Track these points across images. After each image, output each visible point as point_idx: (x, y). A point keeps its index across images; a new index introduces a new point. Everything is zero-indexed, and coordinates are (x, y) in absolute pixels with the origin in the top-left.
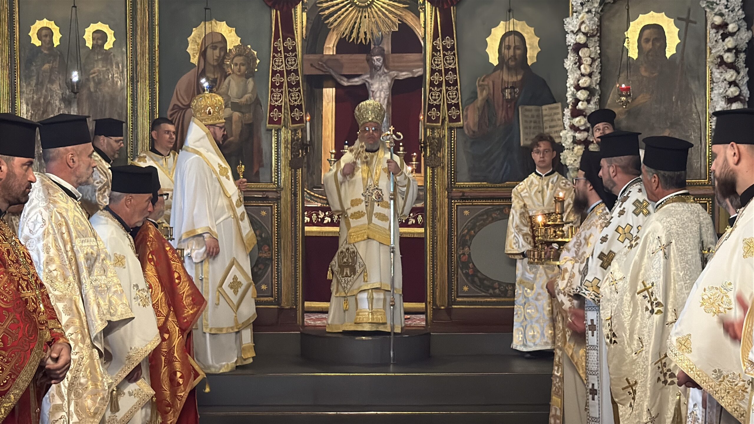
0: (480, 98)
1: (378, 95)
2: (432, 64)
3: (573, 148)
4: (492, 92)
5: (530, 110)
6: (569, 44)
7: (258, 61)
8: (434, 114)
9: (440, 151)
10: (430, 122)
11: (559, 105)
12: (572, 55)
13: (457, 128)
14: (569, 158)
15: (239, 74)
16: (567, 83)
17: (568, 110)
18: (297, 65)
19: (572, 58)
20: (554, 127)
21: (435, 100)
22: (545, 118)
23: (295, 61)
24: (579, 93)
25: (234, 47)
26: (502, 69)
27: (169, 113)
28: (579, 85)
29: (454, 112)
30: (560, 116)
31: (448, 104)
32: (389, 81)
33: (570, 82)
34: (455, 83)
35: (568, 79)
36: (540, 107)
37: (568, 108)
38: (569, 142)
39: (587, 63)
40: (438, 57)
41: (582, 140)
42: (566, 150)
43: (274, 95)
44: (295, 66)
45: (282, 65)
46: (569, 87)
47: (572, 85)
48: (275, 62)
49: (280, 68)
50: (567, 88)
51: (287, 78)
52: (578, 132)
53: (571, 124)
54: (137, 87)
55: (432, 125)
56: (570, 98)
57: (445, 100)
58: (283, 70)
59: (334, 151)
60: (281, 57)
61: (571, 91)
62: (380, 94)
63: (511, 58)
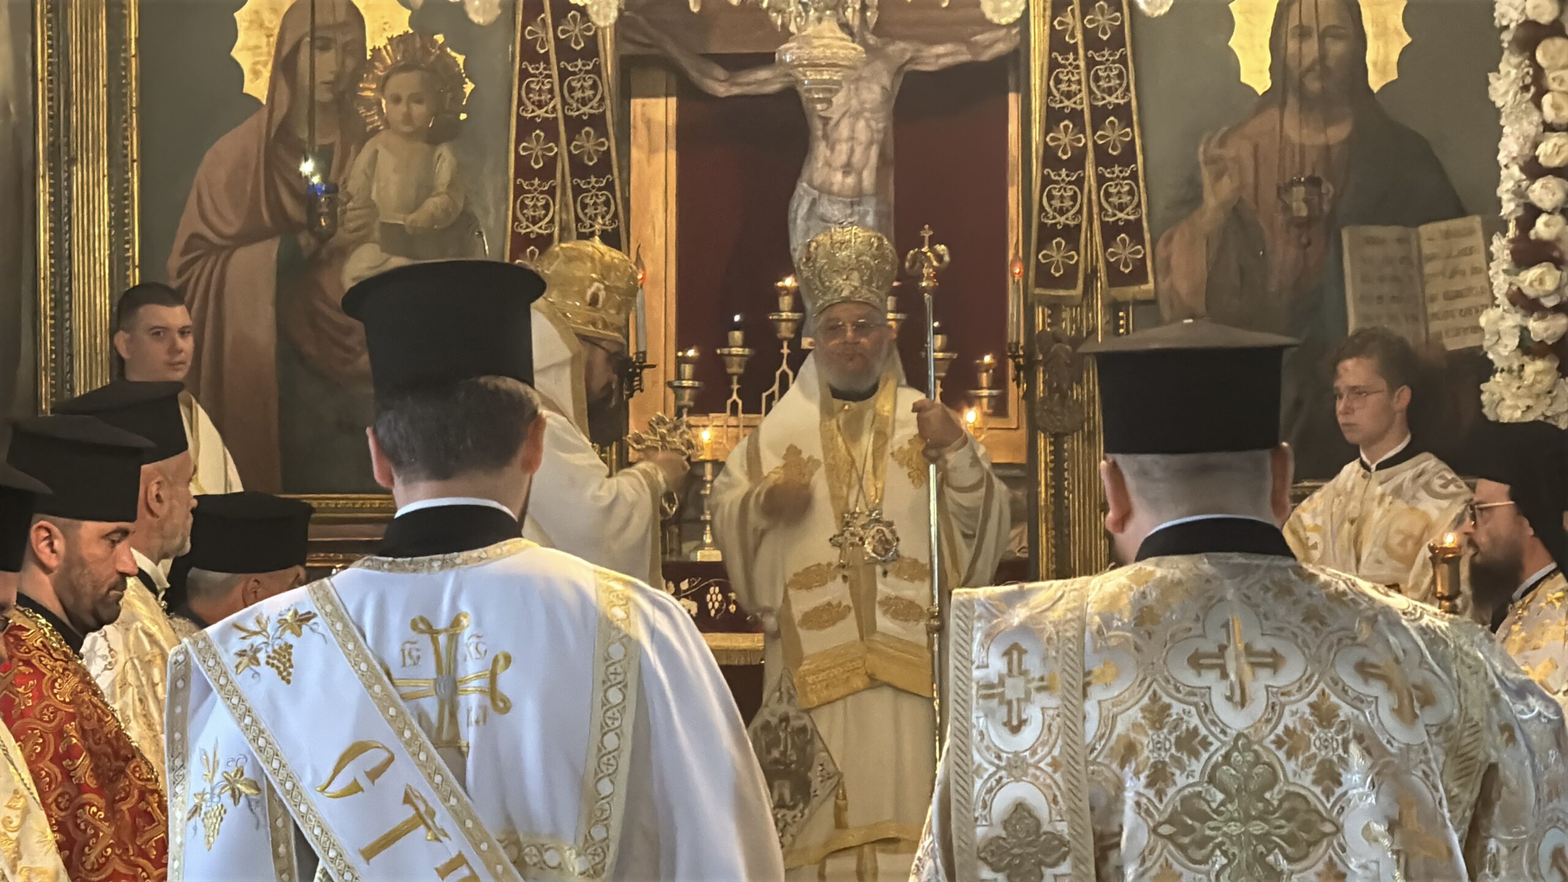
0: (1211, 201)
1: (844, 130)
2: (1050, 93)
3: (1522, 366)
4: (1251, 180)
5: (1381, 242)
6: (1505, 23)
7: (469, 87)
8: (1057, 257)
9: (1080, 382)
10: (1045, 287)
11: (1476, 221)
12: (1515, 60)
13: (1137, 303)
14: (1508, 402)
15: (407, 129)
16: (1497, 151)
17: (1504, 242)
18: (602, 99)
19: (1513, 72)
20: (1459, 295)
21: (1062, 212)
22: (1429, 268)
23: (594, 87)
24: (1538, 185)
25: (390, 40)
26: (1283, 106)
27: (175, 262)
28: (1536, 158)
29: (1124, 250)
30: (1480, 258)
31: (1103, 224)
32: (886, 81)
33: (1510, 147)
34: (1127, 156)
35: (1504, 140)
36: (1413, 231)
37: (1504, 236)
38: (1506, 346)
39: (1563, 89)
40: (1070, 68)
41: (1550, 343)
42: (1498, 375)
43: (527, 202)
44: (594, 103)
45: (551, 99)
46: (1506, 166)
47: (1514, 158)
48: (529, 90)
49: (546, 112)
50: (1500, 169)
51: (569, 144)
52: (1535, 315)
53: (1514, 288)
54: (69, 179)
55: (1053, 293)
56: (1510, 200)
57: (1095, 210)
58: (556, 119)
59: (691, 353)
60: (549, 76)
61: (1511, 177)
62: (853, 130)
63: (1310, 69)
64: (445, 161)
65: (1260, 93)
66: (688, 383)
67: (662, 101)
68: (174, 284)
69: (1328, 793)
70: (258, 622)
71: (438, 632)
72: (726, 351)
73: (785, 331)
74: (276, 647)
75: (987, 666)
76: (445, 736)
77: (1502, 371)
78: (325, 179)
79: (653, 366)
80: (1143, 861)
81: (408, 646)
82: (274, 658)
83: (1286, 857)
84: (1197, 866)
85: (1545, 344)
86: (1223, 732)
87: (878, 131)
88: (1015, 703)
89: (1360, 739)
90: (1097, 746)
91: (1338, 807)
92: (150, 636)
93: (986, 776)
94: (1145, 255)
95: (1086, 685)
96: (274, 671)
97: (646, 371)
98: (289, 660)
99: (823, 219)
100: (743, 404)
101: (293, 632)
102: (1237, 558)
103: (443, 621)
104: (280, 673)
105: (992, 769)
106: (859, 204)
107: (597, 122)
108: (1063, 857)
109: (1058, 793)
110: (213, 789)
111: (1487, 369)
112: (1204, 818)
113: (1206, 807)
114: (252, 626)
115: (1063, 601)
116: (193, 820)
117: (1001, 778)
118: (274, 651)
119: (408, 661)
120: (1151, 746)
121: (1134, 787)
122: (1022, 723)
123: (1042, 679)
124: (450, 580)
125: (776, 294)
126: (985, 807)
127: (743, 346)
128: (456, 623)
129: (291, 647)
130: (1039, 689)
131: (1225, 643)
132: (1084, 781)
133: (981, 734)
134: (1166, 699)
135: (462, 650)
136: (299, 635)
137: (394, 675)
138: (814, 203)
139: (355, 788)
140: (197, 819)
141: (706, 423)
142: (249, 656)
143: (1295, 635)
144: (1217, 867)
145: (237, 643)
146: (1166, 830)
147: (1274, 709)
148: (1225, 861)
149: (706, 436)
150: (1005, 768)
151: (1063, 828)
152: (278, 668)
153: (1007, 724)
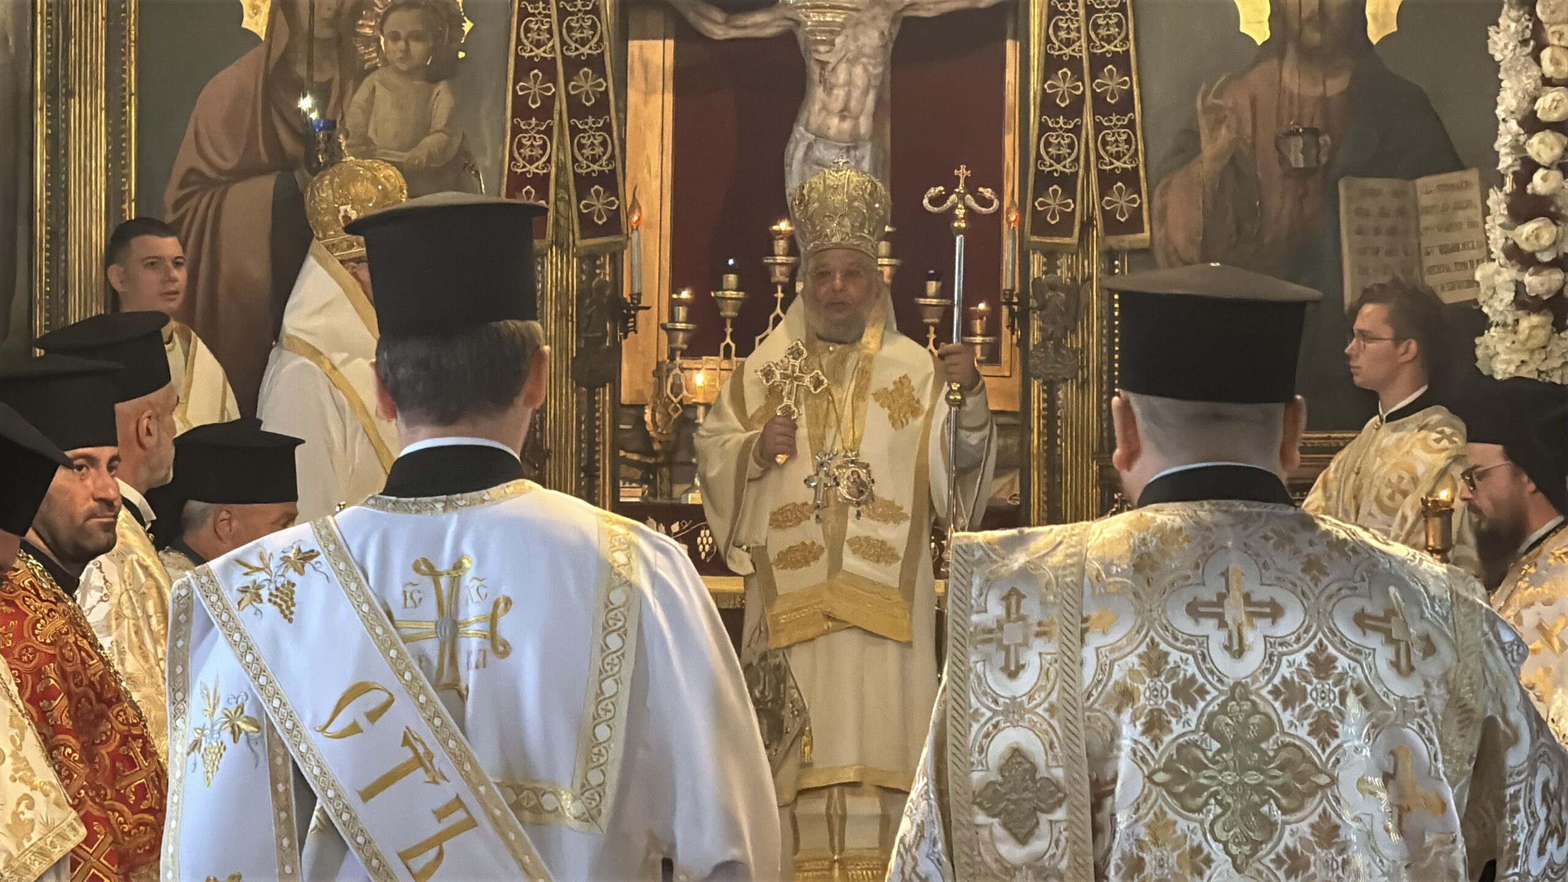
0: (1208, 150)
1: (842, 76)
2: (1048, 40)
3: (1517, 321)
4: (1249, 130)
5: (1375, 193)
7: (468, 26)
8: (1054, 204)
9: (1074, 331)
10: (1039, 234)
11: (1472, 176)
12: (1514, 14)
13: (1132, 252)
14: (1503, 357)
15: (405, 66)
16: (1496, 104)
17: (1501, 196)
18: (601, 40)
19: (1513, 25)
20: (1455, 248)
21: (1059, 159)
22: (1427, 221)
23: (593, 27)
24: (1535, 139)
26: (1282, 56)
27: (171, 194)
28: (1534, 113)
29: (1121, 199)
30: (1476, 214)
31: (1101, 172)
32: (884, 24)
33: (1508, 101)
34: (1125, 105)
35: (1502, 93)
36: (1410, 183)
37: (1501, 191)
38: (1501, 300)
39: (1563, 43)
40: (1069, 16)
41: (1545, 298)
42: (1493, 329)
43: (524, 141)
44: (593, 43)
45: (549, 40)
46: (1504, 120)
47: (1512, 112)
48: (528, 30)
49: (545, 52)
50: (1497, 124)
51: (566, 84)
52: (1531, 270)
53: (1510, 242)
54: (67, 112)
55: (1049, 240)
56: (1507, 154)
57: (1092, 158)
58: (554, 59)
59: (685, 294)
60: (549, 16)
61: (1509, 132)
62: (850, 74)
63: (1309, 19)
64: (443, 98)
65: (1259, 43)
66: (683, 326)
67: (659, 43)
68: (169, 218)
69: (1324, 744)
70: (262, 558)
71: (441, 574)
72: (720, 293)
73: (779, 275)
74: (279, 585)
75: (986, 611)
76: (445, 679)
77: (1497, 325)
78: (322, 115)
79: (648, 308)
80: (1138, 809)
81: (409, 589)
82: (276, 596)
83: (1279, 807)
84: (1191, 815)
85: (1541, 299)
86: (1220, 680)
87: (876, 77)
88: (1012, 648)
89: (1358, 690)
90: (1094, 692)
91: (1333, 759)
92: (145, 568)
93: (983, 720)
94: (1141, 204)
95: (1084, 632)
96: (276, 608)
97: (641, 313)
98: (292, 599)
99: (820, 163)
100: (736, 347)
101: (295, 570)
102: (1240, 506)
103: (444, 563)
104: (282, 611)
105: (989, 714)
106: (856, 148)
107: (596, 63)
108: (1059, 803)
109: (1055, 739)
110: (213, 726)
111: (1482, 323)
112: (1199, 766)
113: (1201, 756)
114: (255, 562)
115: (1062, 547)
116: (192, 754)
117: (998, 723)
118: (277, 589)
119: (409, 602)
120: (1148, 694)
121: (1130, 733)
122: (1020, 668)
123: (1040, 624)
124: (453, 520)
125: (771, 237)
126: (981, 751)
127: (738, 290)
128: (458, 566)
129: (294, 585)
130: (1038, 635)
131: (1224, 591)
132: (1081, 725)
133: (978, 677)
134: (1163, 647)
135: (463, 593)
136: (301, 572)
137: (396, 616)
138: (810, 147)
139: (354, 729)
140: (196, 755)
141: (699, 366)
142: (252, 593)
143: (1295, 585)
144: (1211, 817)
145: (240, 580)
146: (1160, 777)
147: (1272, 659)
148: (1219, 810)
149: (700, 379)
150: (1002, 713)
151: (1059, 773)
152: (280, 606)
153: (1005, 669)
